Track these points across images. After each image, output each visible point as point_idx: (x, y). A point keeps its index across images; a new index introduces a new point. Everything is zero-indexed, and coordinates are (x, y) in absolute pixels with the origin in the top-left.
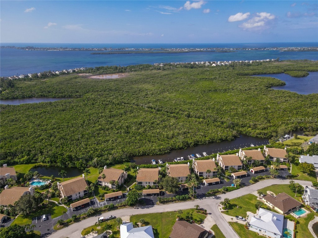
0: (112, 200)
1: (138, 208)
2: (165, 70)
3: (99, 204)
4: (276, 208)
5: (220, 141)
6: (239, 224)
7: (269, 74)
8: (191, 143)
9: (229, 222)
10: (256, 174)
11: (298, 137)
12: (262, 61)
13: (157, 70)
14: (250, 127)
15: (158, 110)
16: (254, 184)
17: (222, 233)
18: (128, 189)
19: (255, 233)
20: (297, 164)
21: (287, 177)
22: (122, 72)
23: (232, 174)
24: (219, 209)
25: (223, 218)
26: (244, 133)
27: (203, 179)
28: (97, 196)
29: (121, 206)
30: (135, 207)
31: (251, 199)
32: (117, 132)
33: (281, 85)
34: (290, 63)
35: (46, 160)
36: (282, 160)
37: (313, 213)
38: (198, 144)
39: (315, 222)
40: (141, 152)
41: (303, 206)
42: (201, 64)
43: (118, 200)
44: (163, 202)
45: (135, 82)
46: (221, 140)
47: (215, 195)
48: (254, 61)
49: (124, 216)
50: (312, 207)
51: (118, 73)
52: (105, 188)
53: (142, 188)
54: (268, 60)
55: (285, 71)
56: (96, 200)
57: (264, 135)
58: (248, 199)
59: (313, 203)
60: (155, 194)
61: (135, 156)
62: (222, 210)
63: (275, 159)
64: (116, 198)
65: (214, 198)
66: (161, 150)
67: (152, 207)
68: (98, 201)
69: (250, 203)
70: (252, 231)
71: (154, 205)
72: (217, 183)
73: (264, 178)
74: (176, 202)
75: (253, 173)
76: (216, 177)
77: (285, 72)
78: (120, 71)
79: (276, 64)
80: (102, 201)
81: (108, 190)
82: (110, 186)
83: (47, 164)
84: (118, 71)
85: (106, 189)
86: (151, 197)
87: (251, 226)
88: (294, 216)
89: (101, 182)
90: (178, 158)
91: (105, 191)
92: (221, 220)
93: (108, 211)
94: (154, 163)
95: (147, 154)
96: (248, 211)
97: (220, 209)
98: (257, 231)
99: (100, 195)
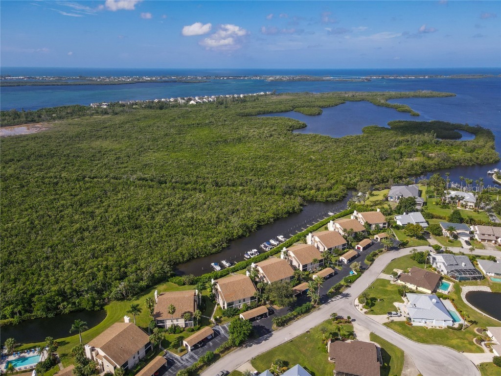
0: (201, 347)
1: (251, 346)
2: (116, 114)
3: (182, 360)
4: (420, 289)
5: (287, 215)
6: (396, 322)
7: (276, 112)
8: (252, 225)
9: (385, 324)
10: (365, 251)
11: (373, 193)
12: (255, 94)
13: (102, 116)
14: (311, 189)
15: (161, 183)
16: (373, 265)
17: (387, 342)
18: (212, 319)
19: (422, 328)
20: (398, 228)
21: (399, 246)
22: (33, 121)
23: (341, 258)
24: (359, 310)
25: (373, 321)
26: (309, 198)
27: (310, 273)
28: (168, 348)
29: (222, 352)
30: (244, 345)
31: (384, 286)
32: (116, 229)
33: (303, 127)
34: (291, 97)
35: (6, 312)
36: (381, 225)
37: (457, 283)
38: (261, 225)
39: (465, 293)
40: (187, 255)
41: (442, 278)
42: (170, 102)
43: (211, 343)
44: (283, 324)
45: (78, 139)
46: (288, 213)
47: (340, 293)
48: (246, 95)
49: (239, 365)
50: (452, 277)
51: (26, 123)
52: (175, 329)
53: (236, 312)
54: (262, 93)
55: (294, 107)
56: (171, 355)
57: (335, 197)
58: (382, 286)
59: (452, 271)
60: (261, 316)
61: (180, 263)
62: (365, 310)
63: (374, 226)
64: (204, 342)
65: (342, 298)
66: (216, 245)
67: (271, 335)
68: (177, 356)
69: (387, 290)
70: (417, 327)
71: (271, 332)
72: (331, 276)
73: (377, 254)
74: (298, 317)
75: (361, 250)
76: (326, 267)
77: (295, 110)
78: (30, 119)
79: (275, 98)
80: (183, 353)
81: (181, 332)
82: (181, 323)
83: (11, 319)
84: (24, 119)
85: (177, 331)
86: (258, 321)
87: (412, 319)
88: (444, 293)
89: (162, 322)
90: (249, 253)
91: (178, 335)
92: (373, 324)
93: (207, 366)
94: (218, 268)
95: (195, 257)
96: (393, 302)
97: (362, 310)
98: (422, 324)
99: (172, 344)
